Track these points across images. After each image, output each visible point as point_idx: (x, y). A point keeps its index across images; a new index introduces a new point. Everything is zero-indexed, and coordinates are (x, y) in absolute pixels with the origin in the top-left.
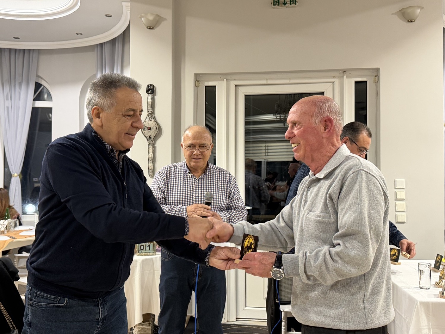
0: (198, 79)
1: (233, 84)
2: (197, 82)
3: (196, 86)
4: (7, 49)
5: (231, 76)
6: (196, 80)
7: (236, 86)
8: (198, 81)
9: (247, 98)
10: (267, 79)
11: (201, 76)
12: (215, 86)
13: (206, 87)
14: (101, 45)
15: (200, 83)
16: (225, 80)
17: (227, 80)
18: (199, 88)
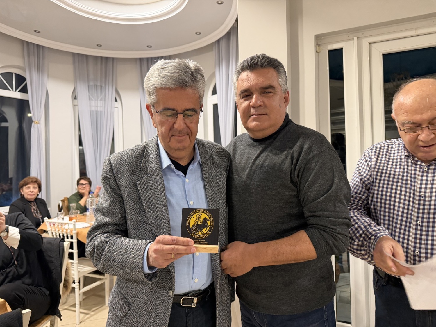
0: (319, 43)
1: (365, 42)
2: (317, 46)
3: (317, 51)
4: (145, 58)
5: (363, 33)
6: (317, 45)
7: (369, 44)
8: (319, 46)
9: (387, 57)
10: (416, 29)
11: (323, 38)
12: (341, 50)
13: (330, 51)
14: (219, 41)
15: (322, 47)
16: (355, 38)
17: (357, 38)
18: (320, 54)
